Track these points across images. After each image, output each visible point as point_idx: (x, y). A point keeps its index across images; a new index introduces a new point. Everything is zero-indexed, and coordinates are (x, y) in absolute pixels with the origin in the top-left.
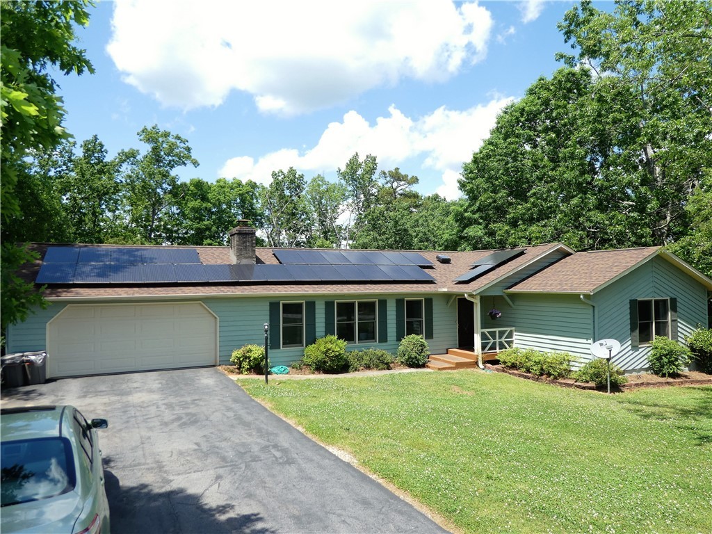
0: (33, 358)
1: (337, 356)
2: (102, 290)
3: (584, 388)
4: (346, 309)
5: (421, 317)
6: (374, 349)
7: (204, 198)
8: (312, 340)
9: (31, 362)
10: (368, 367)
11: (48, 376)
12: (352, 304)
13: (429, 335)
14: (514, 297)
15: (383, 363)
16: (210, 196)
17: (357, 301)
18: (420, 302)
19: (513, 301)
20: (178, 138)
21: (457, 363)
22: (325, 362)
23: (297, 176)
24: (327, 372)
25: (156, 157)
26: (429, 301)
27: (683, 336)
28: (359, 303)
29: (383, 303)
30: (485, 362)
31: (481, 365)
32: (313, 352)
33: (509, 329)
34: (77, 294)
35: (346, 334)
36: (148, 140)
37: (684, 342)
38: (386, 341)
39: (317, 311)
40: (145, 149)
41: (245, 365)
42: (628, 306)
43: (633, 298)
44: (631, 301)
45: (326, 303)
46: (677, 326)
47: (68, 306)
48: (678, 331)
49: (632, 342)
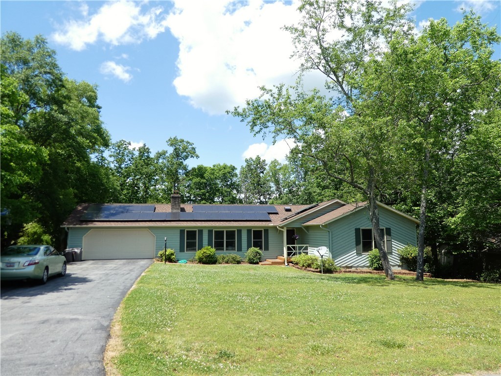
0: (76, 250)
1: (208, 256)
2: (105, 223)
3: (314, 272)
4: (219, 234)
5: (262, 239)
6: (233, 254)
7: (202, 177)
8: (200, 248)
9: (75, 252)
10: (227, 263)
11: (83, 259)
12: (223, 231)
13: (267, 248)
14: (308, 228)
15: (235, 261)
16: (205, 175)
17: (225, 230)
18: (261, 231)
19: (308, 231)
20: (188, 142)
21: (272, 262)
22: (203, 259)
23: (261, 160)
24: (204, 263)
25: (177, 154)
26: (267, 230)
27: (396, 250)
28: (226, 231)
29: (240, 231)
30: (289, 262)
31: (286, 264)
32: (198, 254)
33: (305, 245)
34: (95, 224)
35: (219, 246)
36: (172, 145)
37: (397, 253)
38: (241, 251)
39: (204, 234)
40: (170, 150)
41: (164, 258)
42: (354, 231)
43: (358, 227)
44: (355, 229)
45: (209, 231)
46: (392, 244)
47: (92, 230)
48: (392, 247)
49: (356, 251)
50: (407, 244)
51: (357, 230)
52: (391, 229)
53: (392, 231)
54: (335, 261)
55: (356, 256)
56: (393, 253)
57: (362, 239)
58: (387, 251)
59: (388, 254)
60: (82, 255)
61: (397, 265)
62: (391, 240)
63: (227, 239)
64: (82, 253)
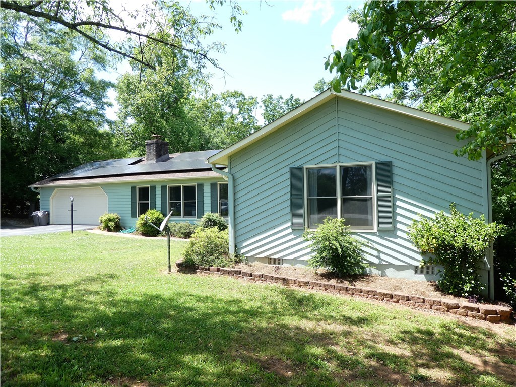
4: (175, 191)
10: (172, 235)
11: (51, 223)
12: (179, 188)
17: (181, 186)
28: (184, 187)
29: (201, 186)
39: (157, 193)
42: (288, 176)
43: (297, 165)
44: (291, 169)
45: (162, 187)
46: (395, 206)
47: (56, 190)
48: (395, 214)
49: (292, 223)
50: (453, 207)
51: (295, 173)
52: (395, 163)
53: (395, 171)
54: (244, 244)
55: (292, 236)
56: (399, 233)
57: (309, 194)
58: (378, 225)
59: (382, 233)
60: (49, 219)
61: (409, 266)
62: (392, 197)
63: (185, 199)
64: (49, 217)
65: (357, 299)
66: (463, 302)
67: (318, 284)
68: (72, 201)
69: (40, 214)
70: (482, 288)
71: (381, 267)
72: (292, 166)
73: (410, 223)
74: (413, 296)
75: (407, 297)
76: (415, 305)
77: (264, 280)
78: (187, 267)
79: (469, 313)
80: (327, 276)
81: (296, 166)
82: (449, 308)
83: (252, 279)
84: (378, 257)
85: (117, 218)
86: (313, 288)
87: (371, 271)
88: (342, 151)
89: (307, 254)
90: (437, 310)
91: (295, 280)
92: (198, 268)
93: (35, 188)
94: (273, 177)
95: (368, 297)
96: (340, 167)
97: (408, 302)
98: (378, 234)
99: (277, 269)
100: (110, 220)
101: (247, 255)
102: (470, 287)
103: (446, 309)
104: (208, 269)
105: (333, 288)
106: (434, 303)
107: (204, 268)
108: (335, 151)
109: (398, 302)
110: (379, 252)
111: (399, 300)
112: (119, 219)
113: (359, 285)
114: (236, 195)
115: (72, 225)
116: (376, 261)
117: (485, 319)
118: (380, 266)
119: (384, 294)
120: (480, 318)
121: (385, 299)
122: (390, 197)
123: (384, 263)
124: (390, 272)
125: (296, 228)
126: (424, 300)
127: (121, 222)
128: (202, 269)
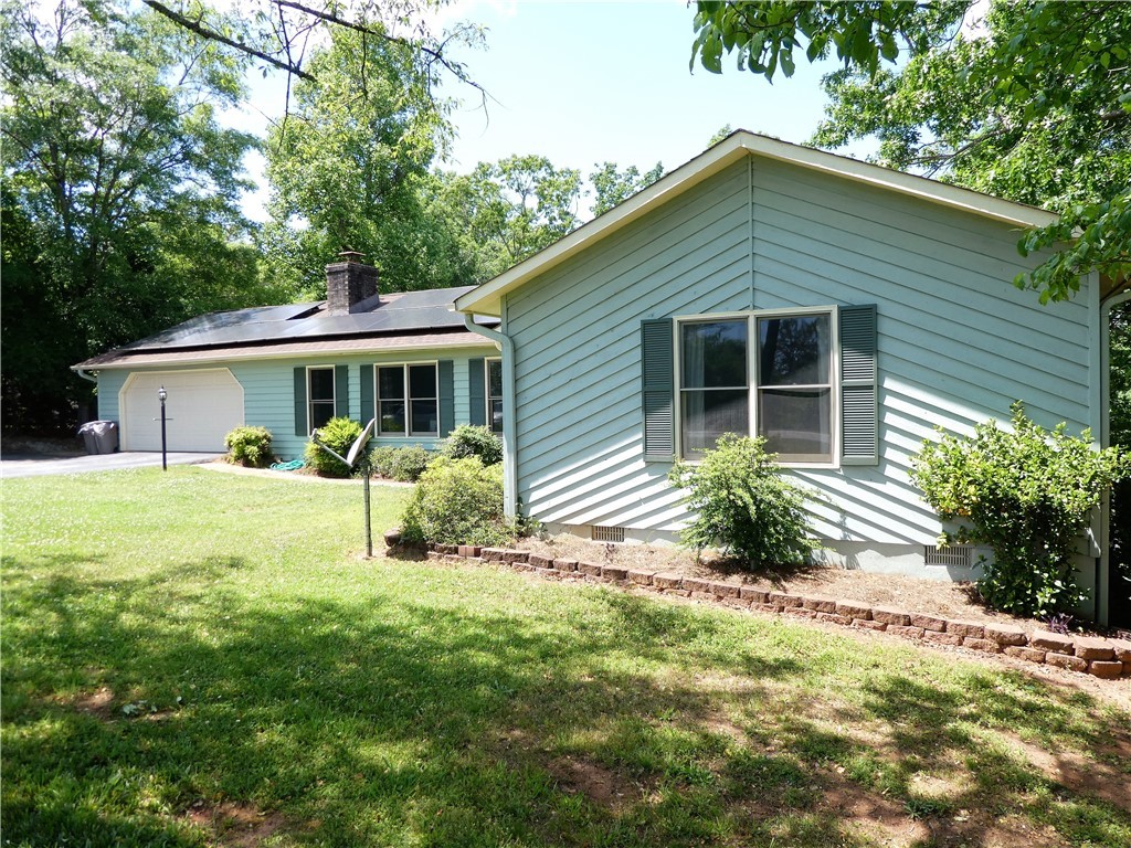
11: (124, 448)
12: (402, 370)
17: (405, 365)
28: (410, 368)
29: (447, 366)
39: (350, 381)
42: (637, 339)
43: (658, 313)
44: (645, 324)
45: (362, 367)
46: (881, 409)
47: (132, 374)
48: (882, 427)
49: (646, 448)
50: (1021, 412)
51: (654, 333)
52: (885, 308)
53: (885, 327)
54: (538, 495)
55: (645, 478)
56: (890, 471)
57: (685, 382)
58: (843, 453)
59: (851, 471)
60: (118, 440)
61: (913, 547)
62: (875, 387)
63: (412, 394)
64: (118, 434)
65: (790, 621)
66: (1036, 630)
67: (701, 586)
68: (163, 399)
69: (97, 427)
70: (1081, 598)
71: (848, 547)
72: (645, 317)
73: (917, 447)
74: (920, 614)
75: (905, 616)
76: (923, 635)
77: (581, 577)
78: (409, 545)
79: (1050, 655)
80: (724, 567)
81: (657, 317)
82: (1003, 643)
83: (553, 574)
84: (840, 526)
85: (265, 437)
86: (689, 595)
87: (824, 557)
88: (761, 282)
89: (678, 518)
90: (975, 647)
91: (649, 577)
92: (433, 549)
93: (86, 372)
94: (602, 342)
95: (814, 617)
96: (758, 319)
97: (908, 628)
98: (842, 473)
99: (611, 550)
100: (248, 442)
101: (544, 520)
102: (1053, 596)
103: (997, 646)
104: (456, 551)
105: (735, 595)
106: (968, 630)
107: (446, 548)
108: (746, 282)
109: (883, 628)
110: (844, 513)
111: (886, 624)
112: (269, 440)
113: (796, 589)
114: (520, 383)
115: (164, 452)
116: (836, 534)
117: (1086, 670)
118: (843, 546)
119: (852, 609)
120: (1075, 668)
121: (855, 621)
122: (871, 387)
123: (854, 538)
124: (867, 559)
125: (655, 458)
126: (945, 624)
127: (272, 445)
128: (442, 550)
